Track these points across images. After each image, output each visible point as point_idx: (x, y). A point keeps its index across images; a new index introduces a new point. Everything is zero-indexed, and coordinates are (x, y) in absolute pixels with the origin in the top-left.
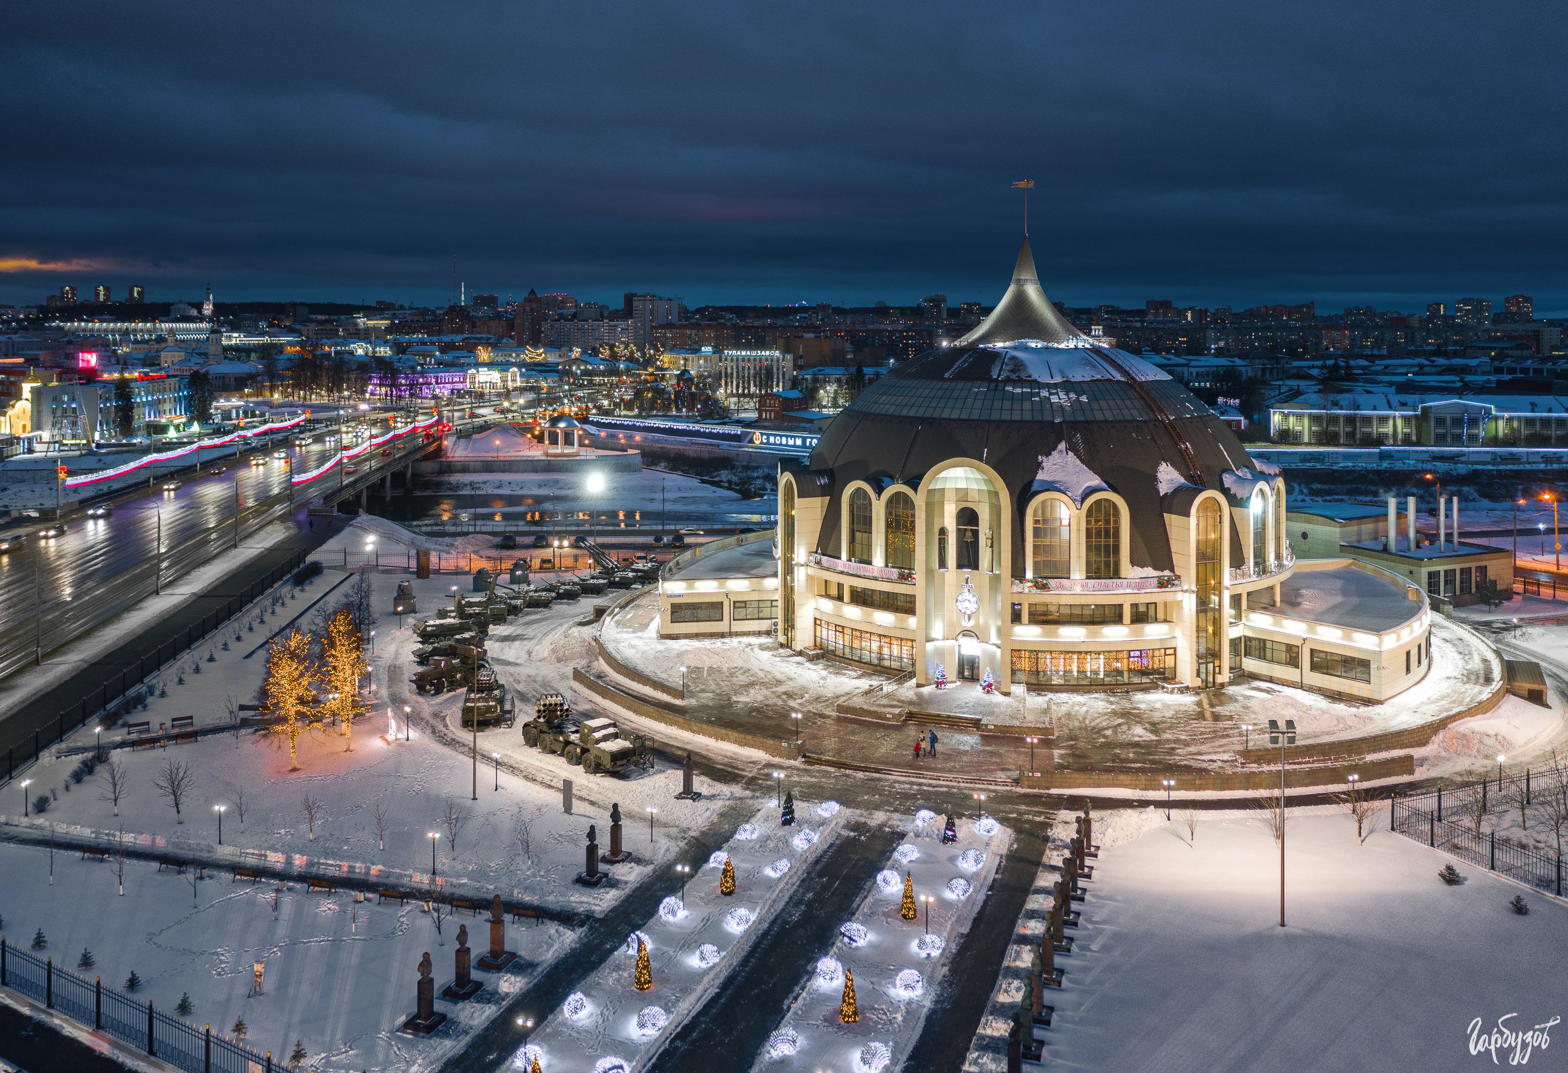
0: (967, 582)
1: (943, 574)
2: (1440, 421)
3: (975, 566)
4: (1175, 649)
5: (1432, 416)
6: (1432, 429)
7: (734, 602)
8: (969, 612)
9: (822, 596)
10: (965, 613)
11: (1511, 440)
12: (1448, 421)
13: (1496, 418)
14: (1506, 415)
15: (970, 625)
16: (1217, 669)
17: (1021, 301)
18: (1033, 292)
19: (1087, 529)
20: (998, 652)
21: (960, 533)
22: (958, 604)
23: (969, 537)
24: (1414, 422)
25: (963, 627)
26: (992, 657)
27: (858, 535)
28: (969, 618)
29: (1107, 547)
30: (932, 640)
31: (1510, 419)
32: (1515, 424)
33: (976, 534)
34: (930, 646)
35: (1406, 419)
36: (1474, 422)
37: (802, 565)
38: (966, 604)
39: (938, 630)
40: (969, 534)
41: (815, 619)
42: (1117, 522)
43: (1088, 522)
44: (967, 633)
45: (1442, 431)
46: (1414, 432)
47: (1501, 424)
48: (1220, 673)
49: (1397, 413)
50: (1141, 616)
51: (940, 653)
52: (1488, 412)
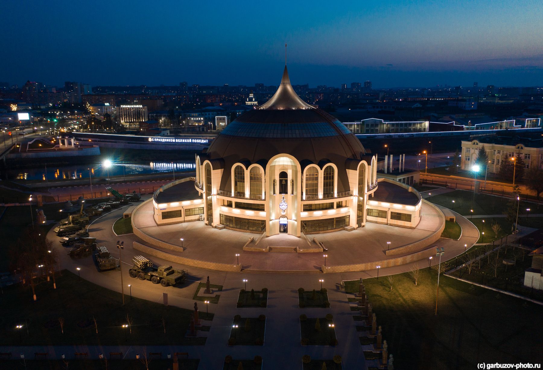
0: (283, 199)
1: (275, 196)
2: (368, 125)
3: (286, 193)
4: (349, 215)
5: (365, 124)
6: (365, 128)
7: (185, 210)
8: (284, 209)
9: (222, 206)
10: (283, 209)
11: (388, 131)
12: (370, 125)
13: (384, 124)
14: (387, 123)
15: (283, 214)
16: (362, 221)
17: (285, 91)
18: (289, 88)
19: (324, 176)
20: (296, 223)
21: (281, 181)
22: (280, 207)
23: (284, 182)
24: (360, 126)
25: (282, 214)
26: (293, 224)
27: (238, 183)
28: (284, 212)
29: (330, 182)
30: (271, 220)
31: (388, 124)
32: (389, 126)
33: (286, 181)
34: (271, 222)
35: (358, 125)
36: (377, 125)
37: (215, 195)
38: (283, 206)
39: (273, 217)
40: (284, 181)
41: (220, 214)
42: (333, 174)
43: (324, 174)
44: (283, 217)
45: (368, 128)
46: (360, 129)
47: (385, 126)
48: (363, 222)
49: (356, 123)
50: (339, 206)
51: (274, 225)
52: (381, 122)
